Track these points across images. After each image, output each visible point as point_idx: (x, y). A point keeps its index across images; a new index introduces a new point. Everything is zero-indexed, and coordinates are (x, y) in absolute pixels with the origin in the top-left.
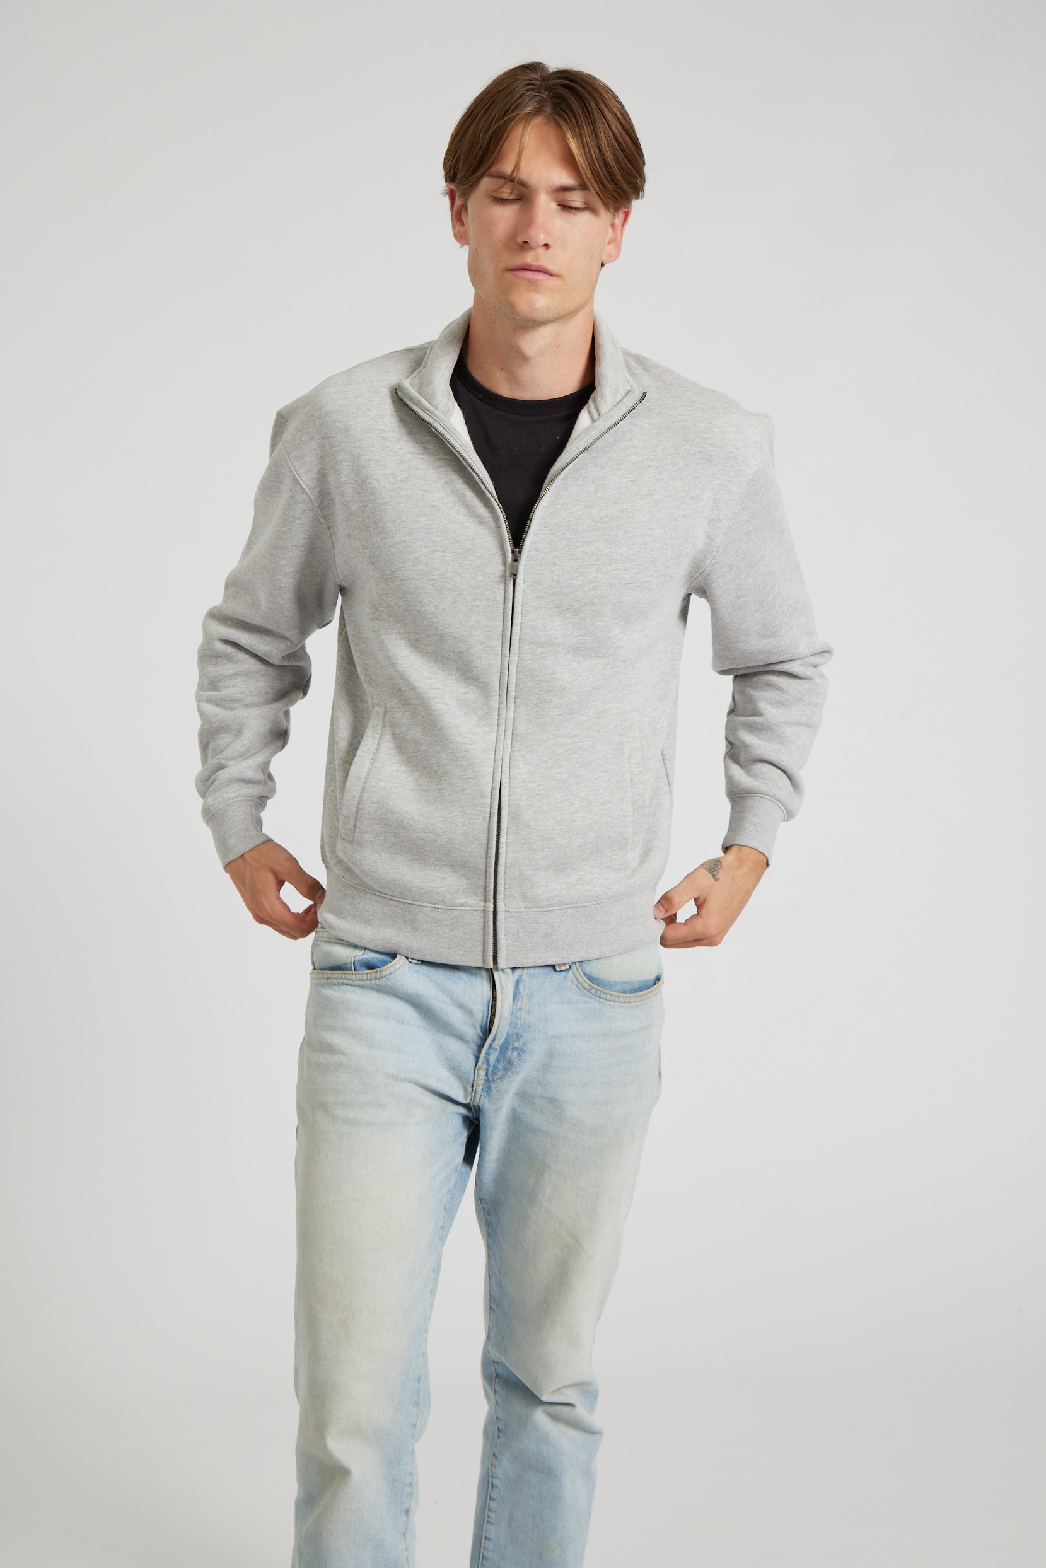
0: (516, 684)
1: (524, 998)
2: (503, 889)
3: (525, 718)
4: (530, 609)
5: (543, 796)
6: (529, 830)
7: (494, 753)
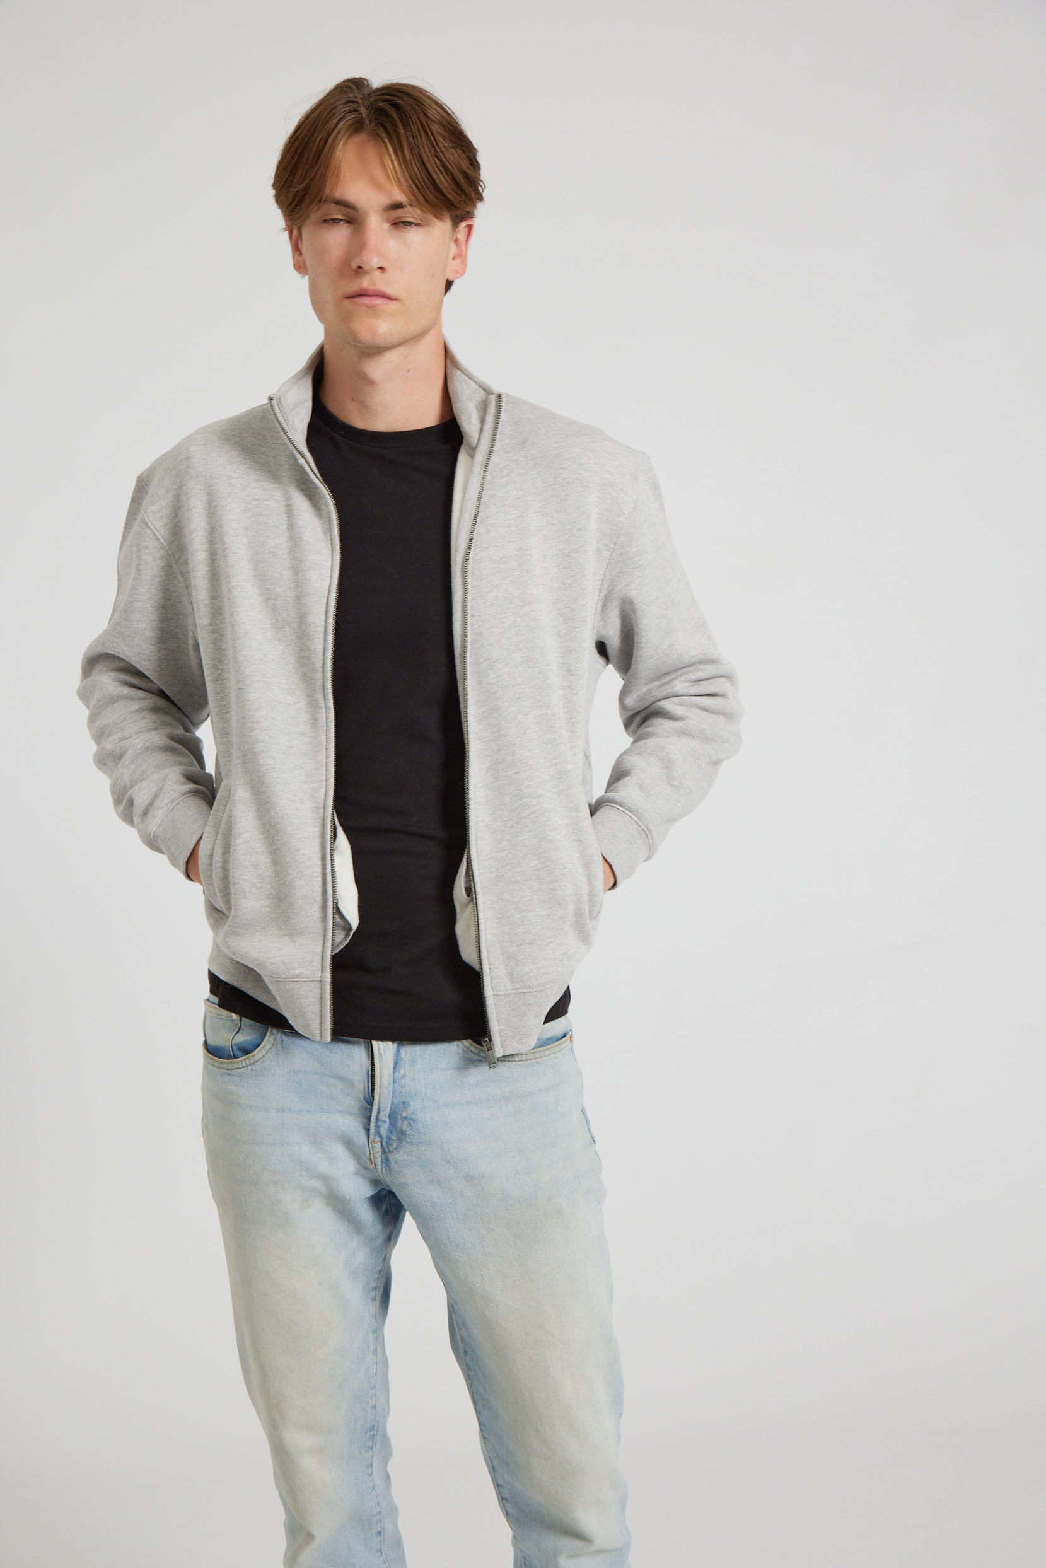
1: (407, 1065)
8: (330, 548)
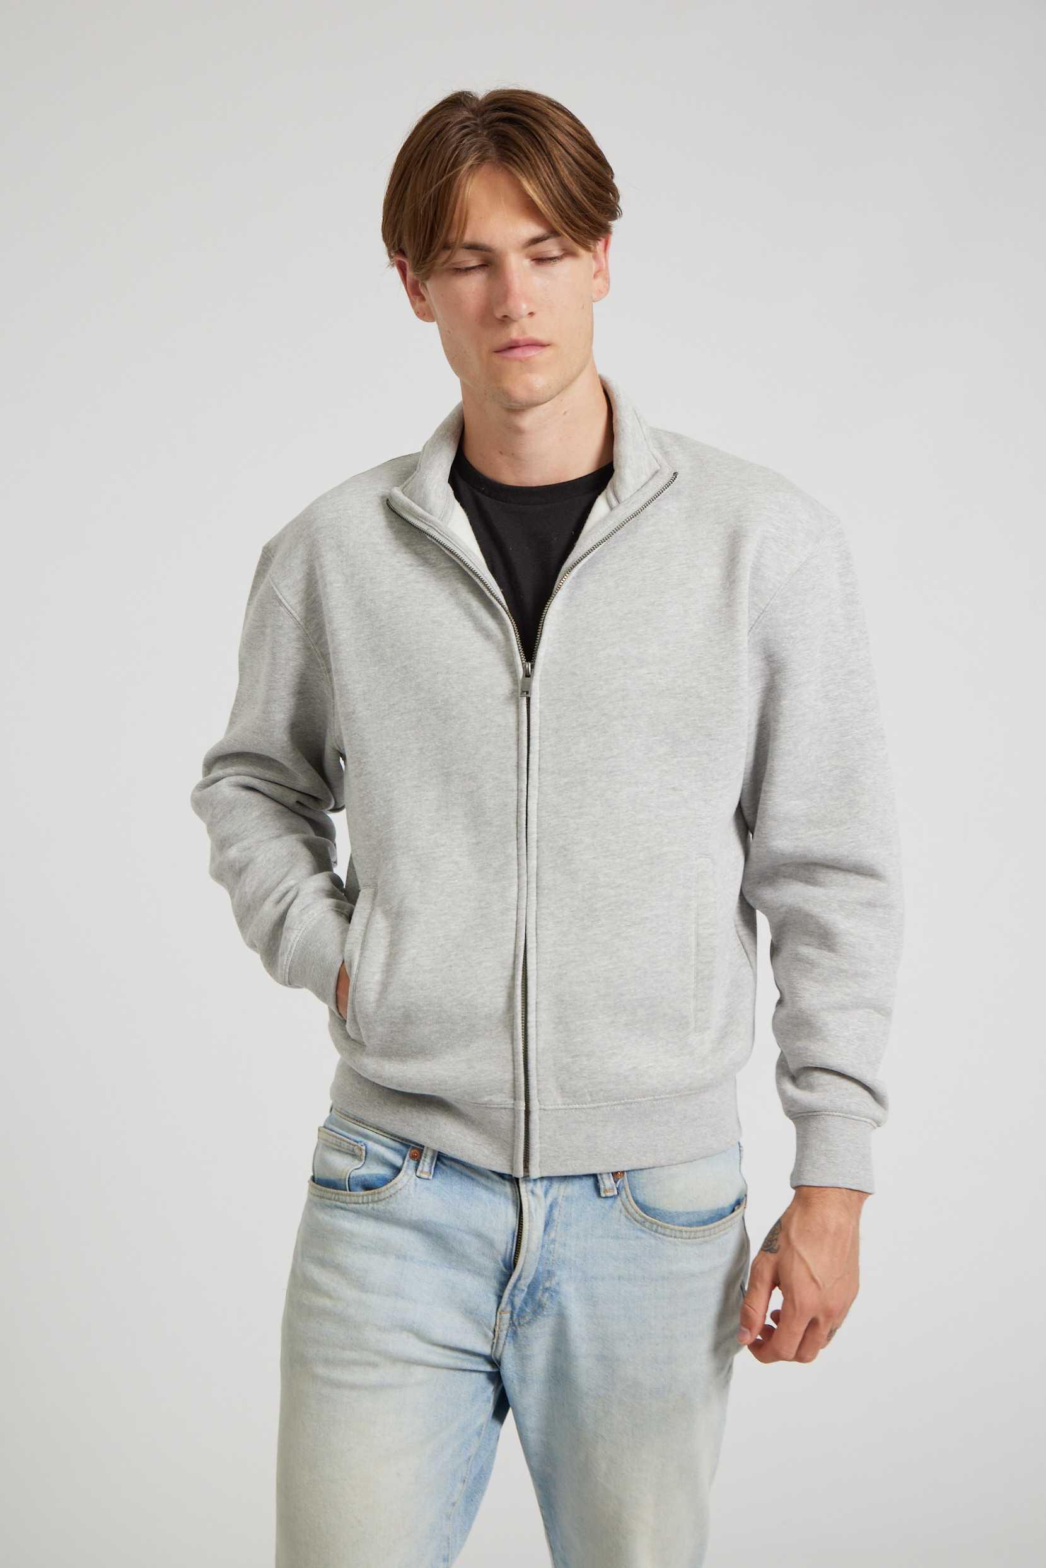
0: (537, 824)
1: (559, 1228)
2: (536, 1082)
3: (550, 865)
4: (550, 732)
5: (578, 963)
6: (563, 1006)
7: (515, 913)
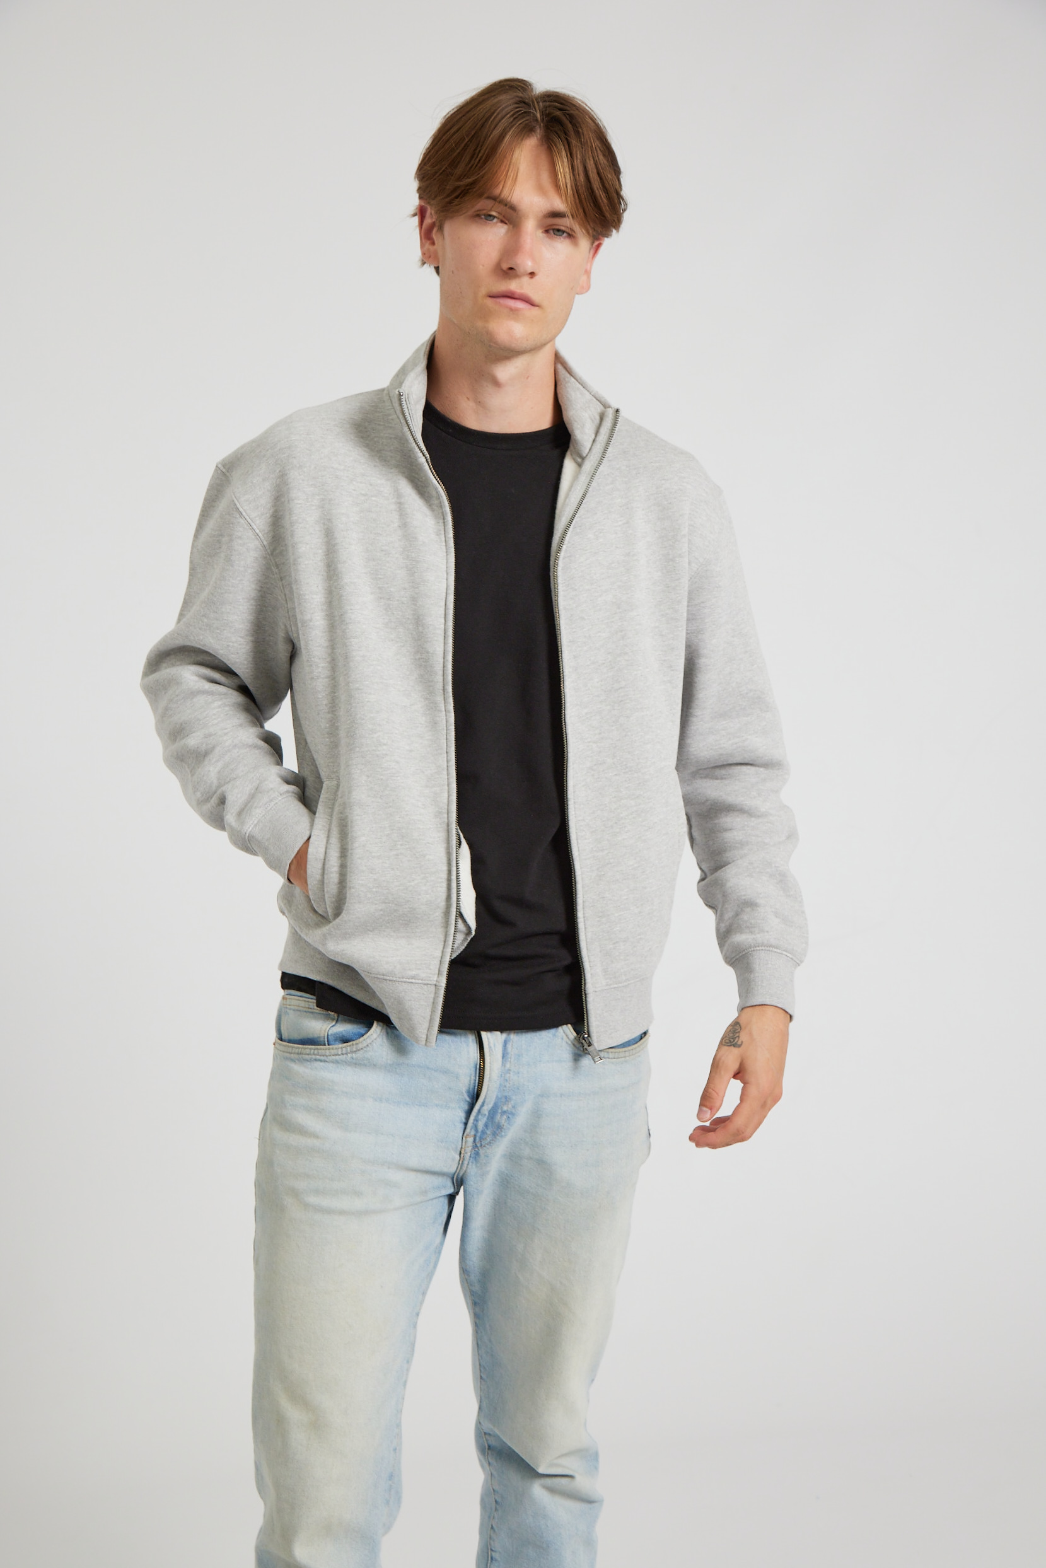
1: (512, 1059)
8: (445, 550)
